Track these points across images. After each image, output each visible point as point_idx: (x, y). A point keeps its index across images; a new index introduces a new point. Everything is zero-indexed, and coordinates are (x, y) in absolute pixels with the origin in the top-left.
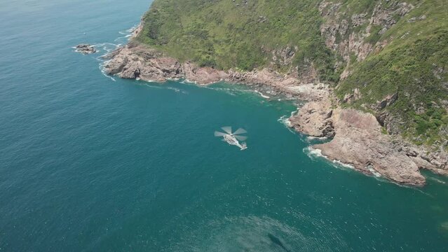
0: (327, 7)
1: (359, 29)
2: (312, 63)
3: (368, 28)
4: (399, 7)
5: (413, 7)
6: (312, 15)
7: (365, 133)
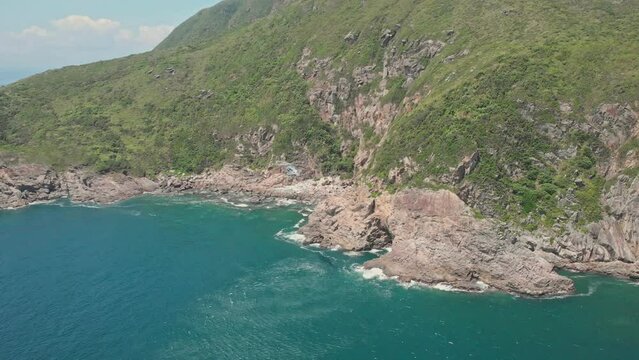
0: (310, 65)
1: (367, 89)
2: (305, 148)
3: (383, 84)
4: (422, 47)
5: (443, 44)
6: (288, 79)
7: (448, 223)
